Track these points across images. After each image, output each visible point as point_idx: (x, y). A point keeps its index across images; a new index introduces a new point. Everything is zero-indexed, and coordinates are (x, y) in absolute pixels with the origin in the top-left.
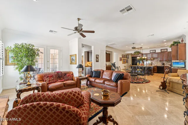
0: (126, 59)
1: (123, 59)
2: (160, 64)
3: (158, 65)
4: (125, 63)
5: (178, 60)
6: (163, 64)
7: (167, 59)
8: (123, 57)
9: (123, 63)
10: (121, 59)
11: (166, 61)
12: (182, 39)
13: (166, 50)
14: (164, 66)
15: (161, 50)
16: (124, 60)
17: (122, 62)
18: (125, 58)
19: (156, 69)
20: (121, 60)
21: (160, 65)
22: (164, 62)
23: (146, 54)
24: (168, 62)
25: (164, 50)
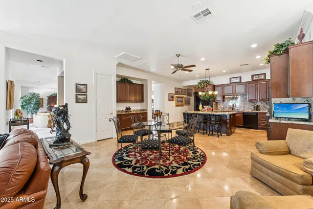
0: (186, 96)
1: (177, 97)
2: (249, 109)
3: (246, 111)
4: (182, 105)
5: (288, 97)
6: (257, 108)
7: (264, 97)
8: (176, 93)
9: (177, 106)
10: (173, 97)
11: (262, 100)
12: (301, 31)
13: (263, 77)
14: (257, 113)
15: (253, 76)
16: (181, 99)
17: (174, 103)
18: (182, 96)
19: (242, 118)
20: (171, 98)
21: (250, 111)
22: (259, 103)
23: (222, 85)
24: (266, 103)
25: (258, 77)
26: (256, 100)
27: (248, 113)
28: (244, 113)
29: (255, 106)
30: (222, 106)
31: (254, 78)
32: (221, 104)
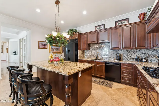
2: (112, 58)
6: (120, 57)
7: (128, 45)
10: (44, 45)
11: (125, 48)
14: (120, 64)
15: (116, 22)
19: (104, 69)
20: (42, 46)
21: (112, 60)
22: (121, 52)
24: (130, 52)
25: (122, 23)
26: (119, 48)
27: (111, 63)
28: (106, 63)
29: (118, 55)
30: (88, 55)
31: (118, 24)
32: (87, 52)
